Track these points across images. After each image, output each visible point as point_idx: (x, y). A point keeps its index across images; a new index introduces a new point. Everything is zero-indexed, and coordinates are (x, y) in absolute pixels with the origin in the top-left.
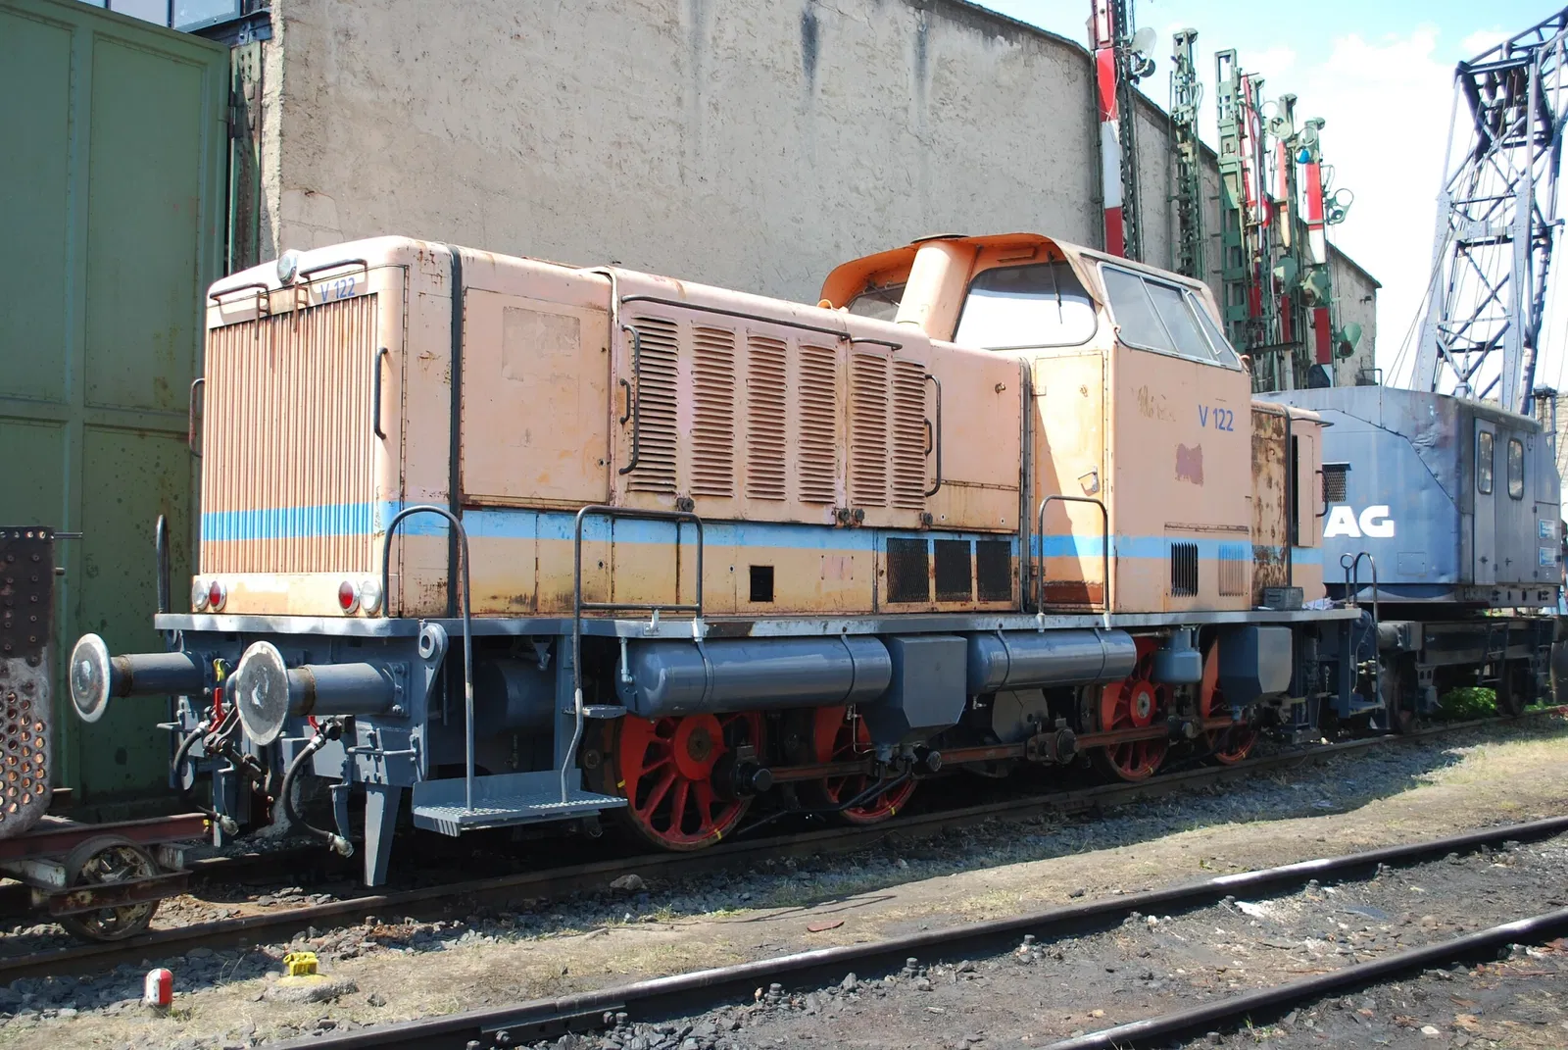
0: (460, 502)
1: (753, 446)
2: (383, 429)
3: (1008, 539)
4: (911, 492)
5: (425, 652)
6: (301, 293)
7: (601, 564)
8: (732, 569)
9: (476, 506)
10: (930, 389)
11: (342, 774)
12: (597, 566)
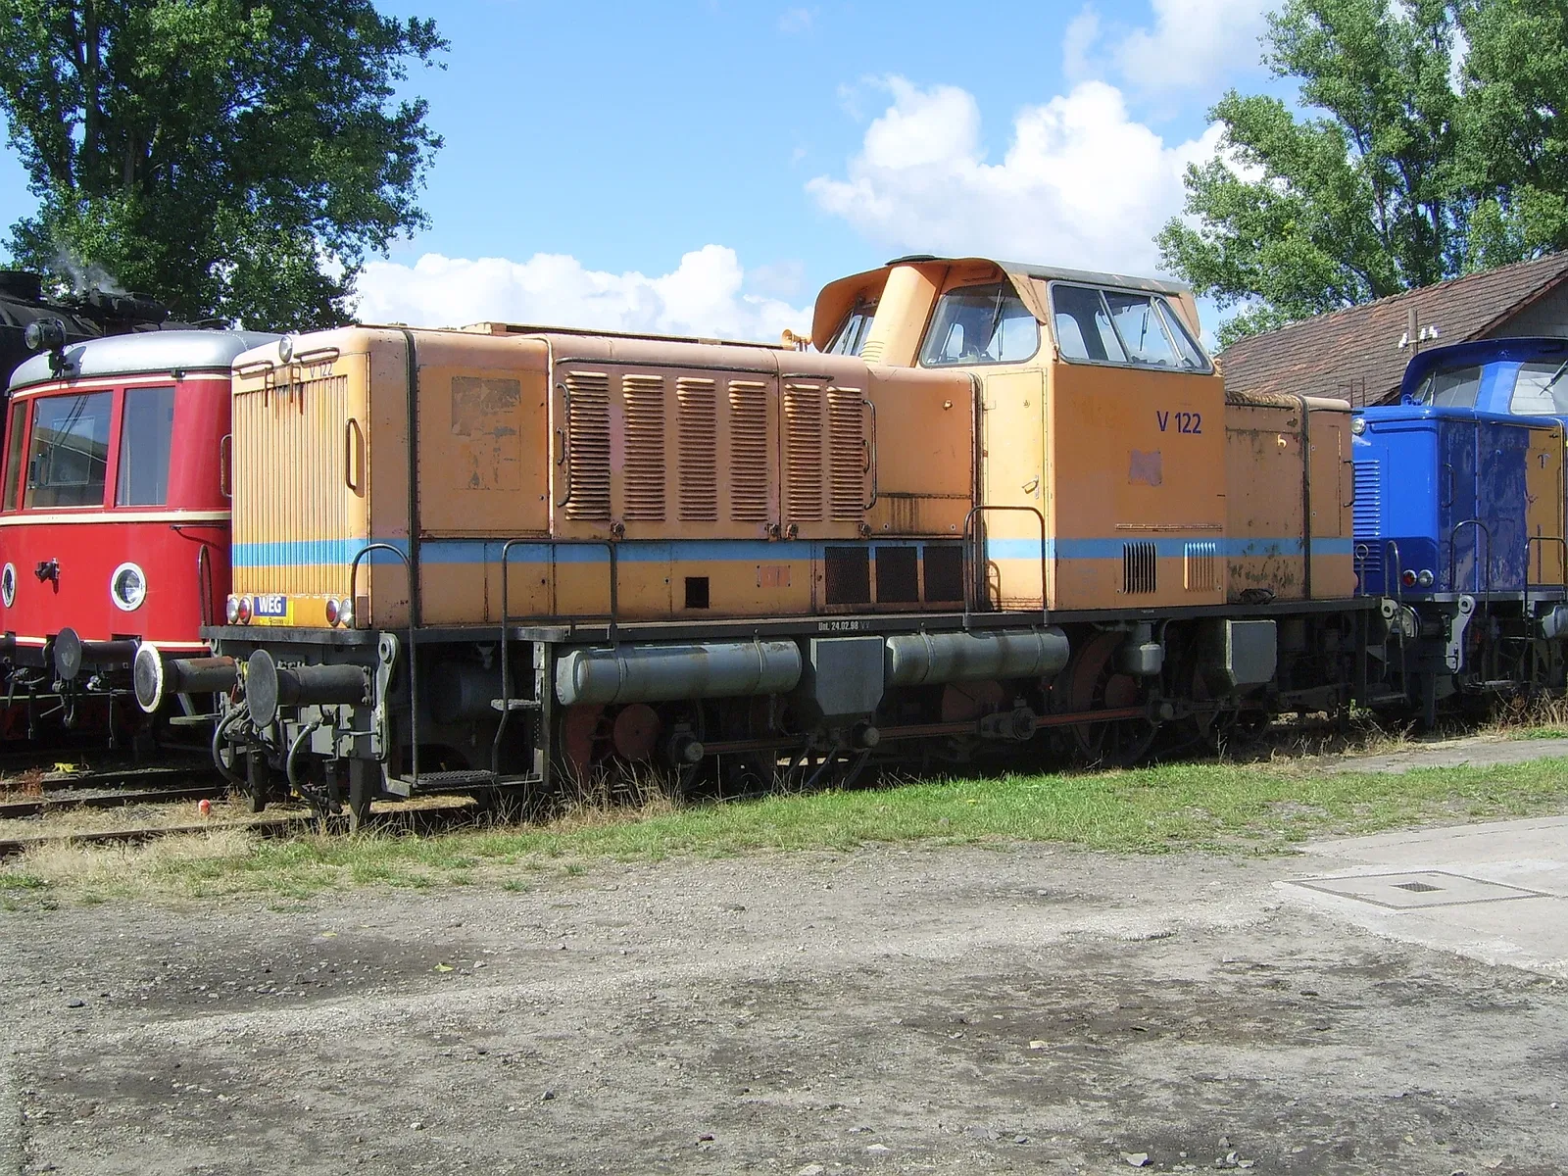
0: (418, 537)
1: (683, 476)
2: (353, 482)
3: (959, 543)
4: (848, 506)
5: (383, 657)
6: (296, 371)
7: (543, 582)
8: (667, 581)
9: (431, 540)
10: (866, 413)
11: (333, 751)
12: (540, 584)
